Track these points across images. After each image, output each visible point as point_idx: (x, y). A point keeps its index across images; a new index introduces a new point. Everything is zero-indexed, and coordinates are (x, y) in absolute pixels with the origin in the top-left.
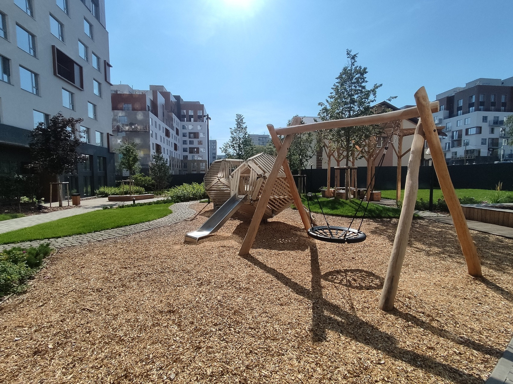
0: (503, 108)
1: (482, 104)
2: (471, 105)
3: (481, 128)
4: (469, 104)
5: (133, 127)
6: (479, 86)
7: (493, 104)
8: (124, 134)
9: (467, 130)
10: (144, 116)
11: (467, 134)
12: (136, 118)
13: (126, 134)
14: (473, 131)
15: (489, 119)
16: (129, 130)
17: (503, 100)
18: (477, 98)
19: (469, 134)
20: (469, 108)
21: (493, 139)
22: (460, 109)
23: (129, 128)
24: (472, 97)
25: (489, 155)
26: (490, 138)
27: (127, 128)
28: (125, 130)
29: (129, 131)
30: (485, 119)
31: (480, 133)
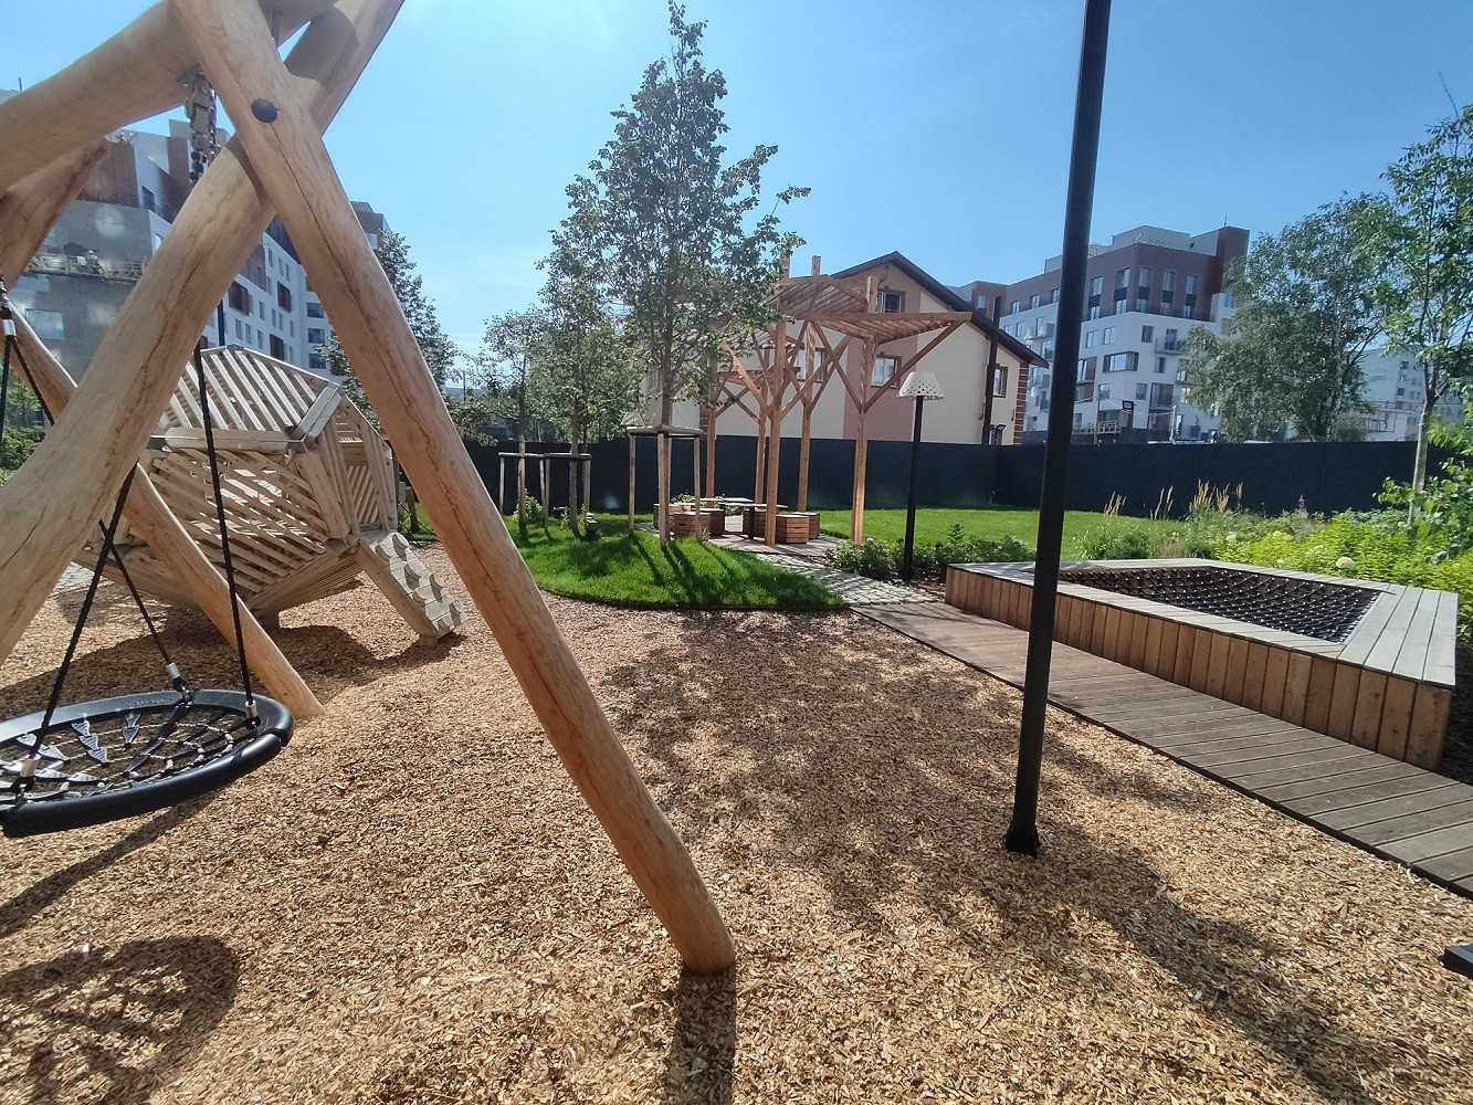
0: (1187, 309)
1: (1144, 293)
2: (1120, 294)
3: (1137, 354)
4: (1117, 291)
5: (82, 260)
6: (1141, 248)
7: (1168, 297)
8: (43, 284)
9: (1107, 359)
10: (126, 225)
11: (1106, 369)
12: (94, 228)
13: (52, 283)
14: (1119, 363)
15: (1155, 335)
16: (67, 271)
17: (1189, 291)
18: (1135, 277)
19: (1111, 369)
20: (1116, 300)
21: (1161, 386)
22: (1094, 301)
23: (63, 263)
24: (1123, 271)
25: (1150, 427)
26: (1156, 384)
27: (55, 262)
28: (45, 268)
29: (62, 274)
30: (1147, 334)
31: (1135, 369)
